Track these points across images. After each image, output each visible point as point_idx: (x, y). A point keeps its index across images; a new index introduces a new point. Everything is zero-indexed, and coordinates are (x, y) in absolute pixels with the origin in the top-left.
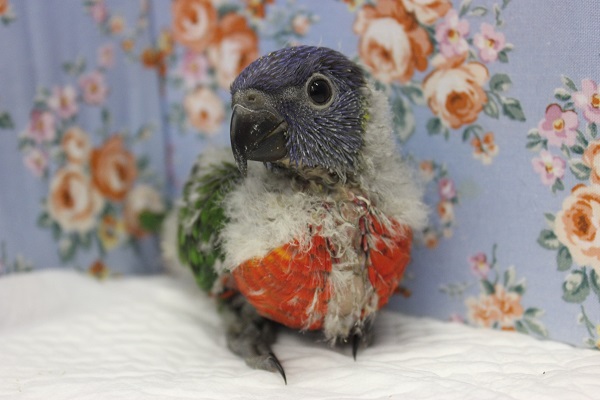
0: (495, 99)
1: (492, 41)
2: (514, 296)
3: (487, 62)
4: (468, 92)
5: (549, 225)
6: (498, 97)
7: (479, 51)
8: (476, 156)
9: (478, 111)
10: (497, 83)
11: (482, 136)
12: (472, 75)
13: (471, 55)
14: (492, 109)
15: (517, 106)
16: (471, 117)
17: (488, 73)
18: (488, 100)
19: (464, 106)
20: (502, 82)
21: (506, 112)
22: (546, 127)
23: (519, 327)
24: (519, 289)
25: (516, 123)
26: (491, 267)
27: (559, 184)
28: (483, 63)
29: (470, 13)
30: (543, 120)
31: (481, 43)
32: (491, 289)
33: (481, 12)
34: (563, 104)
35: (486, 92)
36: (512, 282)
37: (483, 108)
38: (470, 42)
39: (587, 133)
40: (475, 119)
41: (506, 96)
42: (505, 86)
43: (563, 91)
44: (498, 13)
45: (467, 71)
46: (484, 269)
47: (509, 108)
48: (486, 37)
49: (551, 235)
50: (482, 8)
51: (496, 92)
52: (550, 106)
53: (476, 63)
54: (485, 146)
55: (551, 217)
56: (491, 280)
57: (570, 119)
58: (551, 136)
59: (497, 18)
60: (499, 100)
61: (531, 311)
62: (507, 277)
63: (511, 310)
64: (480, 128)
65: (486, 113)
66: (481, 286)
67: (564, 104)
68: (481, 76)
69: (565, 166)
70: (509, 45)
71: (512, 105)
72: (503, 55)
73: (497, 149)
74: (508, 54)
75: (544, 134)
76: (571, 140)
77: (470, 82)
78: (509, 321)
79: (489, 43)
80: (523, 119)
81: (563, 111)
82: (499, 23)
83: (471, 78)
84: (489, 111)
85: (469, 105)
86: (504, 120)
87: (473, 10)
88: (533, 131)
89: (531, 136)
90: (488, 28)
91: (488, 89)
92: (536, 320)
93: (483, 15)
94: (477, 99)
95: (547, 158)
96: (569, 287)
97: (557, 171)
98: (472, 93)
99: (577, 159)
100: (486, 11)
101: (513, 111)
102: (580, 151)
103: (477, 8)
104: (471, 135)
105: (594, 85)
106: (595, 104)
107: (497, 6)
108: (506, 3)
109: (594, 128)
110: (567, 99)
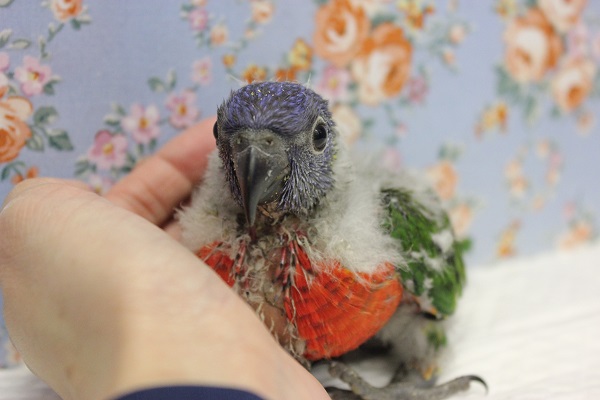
0: (40, 132)
1: (37, 75)
3: (31, 95)
4: (6, 129)
6: (43, 130)
7: (22, 86)
9: (20, 147)
10: (42, 116)
11: (23, 171)
12: (12, 110)
13: (12, 90)
14: (36, 144)
15: (65, 136)
16: (10, 155)
17: (31, 106)
18: (32, 134)
19: (3, 143)
20: (48, 114)
21: (53, 143)
22: (97, 152)
25: (63, 154)
28: (27, 97)
29: (10, 46)
30: (92, 147)
31: (23, 76)
33: (23, 44)
34: (112, 129)
35: (30, 127)
37: (26, 143)
38: (11, 76)
39: (135, 151)
40: (17, 155)
41: (52, 128)
42: (51, 119)
43: (113, 117)
44: (43, 46)
45: (7, 107)
47: (56, 140)
48: (30, 70)
50: (24, 41)
51: (40, 125)
52: (99, 134)
53: (17, 97)
57: (119, 142)
58: (103, 162)
59: (43, 50)
60: (45, 133)
64: (22, 164)
65: (29, 147)
67: (114, 129)
68: (23, 111)
70: (56, 77)
71: (59, 137)
72: (49, 88)
74: (56, 87)
75: (93, 159)
76: (120, 161)
77: (9, 117)
79: (32, 76)
80: (71, 148)
81: (112, 135)
82: (44, 55)
83: (10, 114)
84: (32, 144)
85: (9, 141)
86: (51, 152)
87: (14, 42)
88: (82, 158)
89: (80, 164)
90: (32, 60)
91: (32, 123)
93: (26, 48)
94: (19, 134)
95: (97, 181)
98: (13, 129)
100: (29, 44)
101: (60, 142)
102: (127, 169)
103: (20, 41)
104: (12, 173)
105: (143, 108)
106: (143, 125)
107: (42, 38)
108: (52, 35)
109: (141, 147)
110: (116, 124)
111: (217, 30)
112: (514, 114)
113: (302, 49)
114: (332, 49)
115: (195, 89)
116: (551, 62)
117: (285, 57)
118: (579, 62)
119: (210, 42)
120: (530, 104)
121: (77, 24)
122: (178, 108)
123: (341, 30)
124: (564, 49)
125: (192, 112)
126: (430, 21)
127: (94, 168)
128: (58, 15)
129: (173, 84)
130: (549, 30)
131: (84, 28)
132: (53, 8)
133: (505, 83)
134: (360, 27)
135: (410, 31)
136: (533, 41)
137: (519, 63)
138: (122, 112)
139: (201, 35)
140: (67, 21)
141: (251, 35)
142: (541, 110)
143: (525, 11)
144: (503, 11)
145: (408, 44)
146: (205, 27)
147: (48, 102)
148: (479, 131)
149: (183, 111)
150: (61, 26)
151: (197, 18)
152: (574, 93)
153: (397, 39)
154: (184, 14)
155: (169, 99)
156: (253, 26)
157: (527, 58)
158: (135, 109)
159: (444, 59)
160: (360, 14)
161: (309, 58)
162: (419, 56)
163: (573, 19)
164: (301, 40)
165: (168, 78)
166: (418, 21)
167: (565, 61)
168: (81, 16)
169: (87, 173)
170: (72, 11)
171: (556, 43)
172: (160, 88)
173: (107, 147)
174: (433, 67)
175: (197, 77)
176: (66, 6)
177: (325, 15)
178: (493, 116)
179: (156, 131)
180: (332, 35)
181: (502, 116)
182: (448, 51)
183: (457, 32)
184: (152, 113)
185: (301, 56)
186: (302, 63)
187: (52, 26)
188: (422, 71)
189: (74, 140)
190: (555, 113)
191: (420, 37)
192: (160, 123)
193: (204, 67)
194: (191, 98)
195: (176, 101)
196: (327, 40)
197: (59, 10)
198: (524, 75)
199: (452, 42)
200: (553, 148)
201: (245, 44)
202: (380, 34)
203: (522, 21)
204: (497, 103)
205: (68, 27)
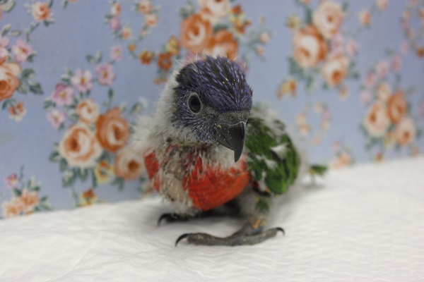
0: (25, 83)
1: (24, 50)
2: (33, 194)
3: (21, 62)
4: (6, 80)
5: (55, 149)
6: (27, 82)
7: (15, 56)
8: (11, 117)
9: (13, 91)
10: (26, 74)
11: (15, 104)
12: (10, 70)
13: (10, 58)
14: (22, 89)
15: (38, 86)
16: (7, 95)
17: (21, 68)
18: (20, 84)
19: (4, 88)
20: (29, 73)
21: (32, 89)
22: (56, 96)
23: (37, 209)
24: (37, 189)
25: (37, 96)
26: (20, 180)
27: (62, 126)
28: (18, 63)
29: (9, 34)
30: (54, 93)
31: (16, 51)
32: (19, 193)
33: (16, 34)
34: (65, 83)
35: (19, 80)
36: (33, 185)
37: (17, 89)
38: (9, 50)
39: (78, 96)
40: (11, 95)
41: (32, 81)
42: (31, 76)
43: (65, 76)
44: (28, 35)
45: (7, 68)
46: (15, 183)
47: (34, 88)
48: (20, 48)
49: (56, 154)
50: (17, 31)
51: (25, 79)
52: (58, 86)
53: (12, 62)
54: (17, 111)
55: (57, 144)
56: (19, 187)
57: (69, 91)
58: (59, 102)
59: (27, 37)
60: (27, 84)
61: (44, 199)
62: (29, 183)
63: (32, 202)
64: (14, 100)
65: (18, 91)
66: (13, 194)
67: (67, 83)
68: (16, 70)
69: (65, 115)
70: (35, 52)
71: (35, 86)
72: (30, 58)
73: (25, 112)
74: (34, 58)
75: (54, 100)
76: (70, 101)
77: (8, 74)
78: (30, 208)
79: (21, 51)
80: (42, 93)
81: (65, 87)
82: (28, 40)
83: (9, 72)
84: (20, 89)
85: (7, 87)
86: (30, 95)
87: (13, 31)
88: (48, 99)
89: (46, 102)
90: (21, 42)
91: (20, 77)
92: (48, 203)
93: (18, 35)
94: (13, 83)
95: (55, 113)
96: (66, 180)
97: (61, 119)
98: (9, 80)
99: (72, 112)
100: (20, 33)
101: (36, 89)
102: (73, 107)
103: (15, 31)
104: (8, 106)
105: (83, 72)
106: (83, 82)
107: (27, 30)
108: (33, 29)
109: (81, 94)
110: (67, 80)
111: (125, 30)
112: (301, 86)
113: (173, 43)
114: (191, 43)
115: (112, 63)
116: (322, 56)
117: (164, 47)
118: (338, 57)
119: (121, 36)
120: (309, 81)
121: (47, 23)
122: (102, 73)
123: (196, 33)
124: (329, 49)
125: (111, 75)
126: (249, 29)
127: (54, 105)
128: (36, 18)
129: (100, 60)
130: (320, 37)
131: (51, 26)
132: (34, 14)
133: (294, 68)
134: (207, 31)
135: (237, 35)
136: (311, 44)
137: (302, 56)
138: (71, 73)
139: (116, 32)
140: (41, 21)
141: (144, 33)
142: (317, 84)
143: (305, 26)
144: (291, 25)
145: (235, 42)
146: (119, 28)
147: (30, 66)
148: (279, 95)
149: (106, 75)
150: (38, 25)
151: (114, 23)
152: (336, 75)
153: (228, 39)
154: (106, 20)
155: (98, 68)
156: (145, 28)
157: (307, 54)
158: (78, 72)
159: (257, 52)
160: (207, 24)
161: (178, 47)
162: (242, 50)
163: (334, 32)
164: (173, 38)
165: (97, 56)
166: (241, 29)
167: (330, 56)
168: (49, 19)
169: (51, 108)
170: (44, 16)
171: (324, 46)
172: (92, 61)
173: (62, 93)
174: (251, 56)
175: (113, 56)
176: (41, 13)
177: (187, 24)
178: (287, 87)
179: (90, 86)
180: (191, 35)
181: (293, 87)
182: (259, 47)
183: (265, 36)
184: (88, 75)
185: (174, 47)
186: (174, 50)
187: (33, 24)
188: (244, 58)
189: (44, 88)
190: (325, 86)
191: (243, 38)
192: (93, 81)
193: (118, 50)
194: (110, 68)
195: (102, 69)
196: (188, 38)
197: (37, 15)
198: (305, 63)
199: (261, 42)
200: (325, 107)
201: (141, 38)
202: (219, 35)
203: (303, 32)
204: (290, 79)
205: (42, 25)
